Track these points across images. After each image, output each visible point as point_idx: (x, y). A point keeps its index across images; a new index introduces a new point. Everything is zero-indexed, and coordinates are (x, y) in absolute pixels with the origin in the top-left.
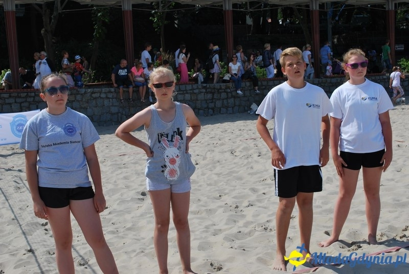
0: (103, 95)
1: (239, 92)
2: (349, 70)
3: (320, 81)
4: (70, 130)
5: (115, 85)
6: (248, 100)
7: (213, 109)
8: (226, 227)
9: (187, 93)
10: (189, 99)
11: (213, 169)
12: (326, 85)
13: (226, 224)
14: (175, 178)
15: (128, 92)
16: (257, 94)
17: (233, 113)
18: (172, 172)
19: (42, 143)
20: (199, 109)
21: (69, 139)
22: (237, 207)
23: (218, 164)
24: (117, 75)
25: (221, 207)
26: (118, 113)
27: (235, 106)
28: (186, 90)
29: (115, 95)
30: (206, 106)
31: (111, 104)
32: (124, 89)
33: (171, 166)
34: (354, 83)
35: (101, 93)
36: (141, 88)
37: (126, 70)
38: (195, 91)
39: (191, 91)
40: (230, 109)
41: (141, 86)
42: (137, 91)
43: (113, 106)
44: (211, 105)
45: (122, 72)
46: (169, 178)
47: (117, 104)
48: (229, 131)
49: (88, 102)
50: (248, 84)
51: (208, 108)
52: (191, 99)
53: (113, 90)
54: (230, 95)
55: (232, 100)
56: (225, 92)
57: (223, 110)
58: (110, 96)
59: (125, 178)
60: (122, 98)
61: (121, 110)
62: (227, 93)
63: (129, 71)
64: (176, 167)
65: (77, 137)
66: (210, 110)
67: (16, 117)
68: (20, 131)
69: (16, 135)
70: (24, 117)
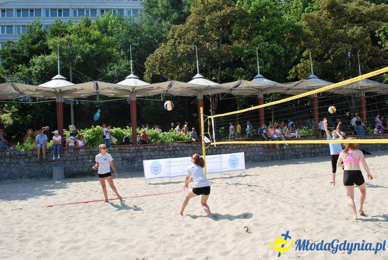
7: (314, 153)
17: (325, 156)
20: (307, 154)
26: (263, 155)
30: (310, 152)
40: (324, 154)
43: (260, 151)
44: (313, 151)
49: (247, 149)
51: (311, 153)
55: (325, 148)
57: (320, 154)
66: (313, 154)
67: (231, 156)
68: (233, 164)
69: (231, 166)
70: (235, 156)
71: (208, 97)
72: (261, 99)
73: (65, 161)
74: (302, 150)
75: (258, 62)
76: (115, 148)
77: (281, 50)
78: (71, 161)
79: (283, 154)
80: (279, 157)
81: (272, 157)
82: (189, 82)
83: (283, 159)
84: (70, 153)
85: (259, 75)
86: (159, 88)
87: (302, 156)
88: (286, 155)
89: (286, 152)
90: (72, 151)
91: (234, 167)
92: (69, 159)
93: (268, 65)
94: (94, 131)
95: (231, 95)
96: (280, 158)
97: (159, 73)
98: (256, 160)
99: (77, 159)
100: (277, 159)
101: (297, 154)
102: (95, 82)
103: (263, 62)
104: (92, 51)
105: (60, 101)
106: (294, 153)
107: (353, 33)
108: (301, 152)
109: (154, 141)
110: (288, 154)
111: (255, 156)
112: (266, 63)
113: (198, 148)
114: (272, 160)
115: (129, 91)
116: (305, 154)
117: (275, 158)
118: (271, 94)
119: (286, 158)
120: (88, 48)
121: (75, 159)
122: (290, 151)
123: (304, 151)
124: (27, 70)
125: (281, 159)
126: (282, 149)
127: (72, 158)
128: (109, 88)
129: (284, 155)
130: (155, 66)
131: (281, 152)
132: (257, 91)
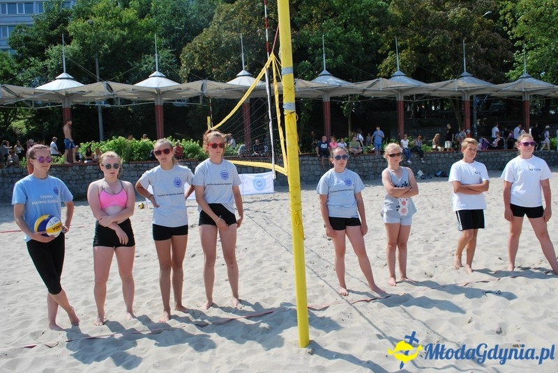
0: (310, 162)
1: (409, 161)
2: (521, 148)
4: (348, 182)
5: (319, 155)
6: (416, 168)
8: (424, 253)
13: (424, 251)
14: (406, 215)
16: (423, 163)
18: (404, 211)
19: (331, 190)
21: (348, 188)
22: (427, 241)
24: (320, 148)
25: (415, 240)
28: (369, 160)
33: (403, 207)
34: (524, 157)
35: (308, 160)
37: (326, 145)
38: (376, 160)
45: (324, 146)
46: (402, 214)
47: (319, 169)
50: (416, 156)
53: (317, 158)
58: (315, 163)
60: (323, 165)
63: (328, 146)
64: (406, 207)
65: (352, 187)
67: (256, 176)
68: (258, 186)
69: (256, 189)
72: (327, 102)
73: (69, 181)
74: (373, 169)
75: (324, 55)
76: (131, 165)
77: (358, 38)
78: (76, 180)
84: (75, 171)
85: (325, 72)
86: (188, 89)
87: (372, 176)
90: (78, 168)
91: (260, 190)
92: (73, 178)
93: (340, 59)
94: (116, 143)
97: (200, 68)
98: (311, 181)
99: (84, 178)
101: (365, 174)
102: (105, 82)
103: (333, 54)
104: (124, 38)
105: (67, 106)
107: (454, 17)
108: (370, 173)
109: (191, 156)
111: (309, 176)
112: (336, 55)
115: (153, 93)
116: (376, 175)
118: (347, 97)
120: (117, 34)
121: (81, 178)
123: (375, 171)
124: (41, 64)
127: (77, 177)
128: (124, 90)
130: (193, 60)
132: (321, 93)
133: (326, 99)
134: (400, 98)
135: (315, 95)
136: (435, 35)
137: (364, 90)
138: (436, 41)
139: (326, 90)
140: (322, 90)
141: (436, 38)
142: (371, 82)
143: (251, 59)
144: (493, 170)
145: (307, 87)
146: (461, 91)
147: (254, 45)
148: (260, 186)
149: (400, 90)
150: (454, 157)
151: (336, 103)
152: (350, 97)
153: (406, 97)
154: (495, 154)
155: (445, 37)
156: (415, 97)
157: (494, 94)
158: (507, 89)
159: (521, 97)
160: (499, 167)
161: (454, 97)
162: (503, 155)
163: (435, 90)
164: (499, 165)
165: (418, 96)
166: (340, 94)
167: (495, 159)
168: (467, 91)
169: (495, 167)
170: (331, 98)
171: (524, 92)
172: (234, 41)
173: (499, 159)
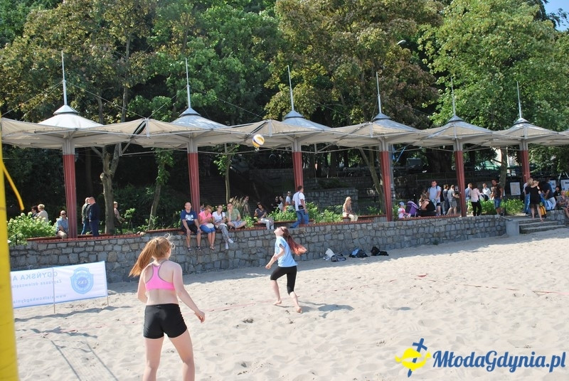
3: (396, 224)
6: (323, 246)
9: (259, 239)
10: (261, 245)
11: (312, 328)
12: (402, 228)
15: (196, 239)
23: (316, 322)
26: (184, 262)
27: (309, 252)
28: (257, 236)
29: (182, 243)
31: (177, 253)
32: (192, 236)
36: (210, 234)
37: (192, 216)
38: (267, 237)
39: (263, 237)
41: (209, 232)
42: (205, 238)
43: (179, 254)
45: (189, 218)
47: (184, 252)
48: (312, 281)
50: (323, 229)
52: (263, 245)
53: (179, 237)
54: (303, 240)
56: (298, 237)
59: (213, 343)
60: (189, 246)
61: (188, 259)
62: (301, 238)
63: (196, 217)
67: (77, 270)
68: (81, 286)
69: (77, 291)
70: (87, 270)
71: (97, 151)
72: (193, 154)
74: (262, 250)
75: (188, 86)
77: (237, 65)
79: (225, 260)
80: (217, 265)
81: (204, 264)
82: (41, 123)
83: (225, 269)
85: (190, 110)
87: (262, 261)
88: (231, 261)
89: (231, 254)
91: (83, 292)
93: (212, 94)
95: (137, 148)
96: (219, 266)
100: (213, 269)
101: (252, 258)
106: (246, 256)
107: (366, 39)
108: (260, 255)
110: (235, 258)
113: (48, 252)
114: (204, 270)
117: (208, 266)
118: (223, 146)
119: (231, 266)
122: (239, 253)
123: (266, 253)
125: (221, 268)
126: (222, 249)
129: (227, 260)
131: (221, 256)
132: (186, 140)
133: (193, 149)
134: (297, 149)
135: (176, 144)
136: (341, 63)
137: (247, 137)
138: (343, 71)
139: (191, 137)
140: (186, 136)
141: (343, 66)
142: (256, 125)
143: (79, 90)
144: (425, 244)
145: (163, 132)
146: (376, 139)
147: (83, 69)
148: (84, 286)
149: (296, 137)
150: (374, 229)
151: (207, 155)
152: (226, 148)
153: (303, 148)
154: (426, 223)
155: (354, 65)
156: (315, 147)
157: (418, 143)
158: (435, 135)
159: (451, 147)
160: (433, 240)
161: (367, 148)
162: (437, 223)
163: (343, 138)
164: (433, 237)
165: (320, 146)
166: (214, 142)
167: (427, 229)
168: (383, 138)
169: (427, 240)
170: (199, 148)
171: (455, 140)
172: (51, 62)
173: (432, 228)
